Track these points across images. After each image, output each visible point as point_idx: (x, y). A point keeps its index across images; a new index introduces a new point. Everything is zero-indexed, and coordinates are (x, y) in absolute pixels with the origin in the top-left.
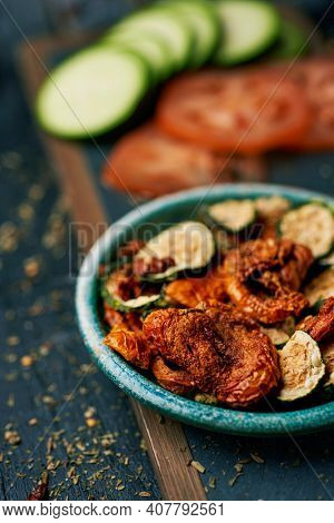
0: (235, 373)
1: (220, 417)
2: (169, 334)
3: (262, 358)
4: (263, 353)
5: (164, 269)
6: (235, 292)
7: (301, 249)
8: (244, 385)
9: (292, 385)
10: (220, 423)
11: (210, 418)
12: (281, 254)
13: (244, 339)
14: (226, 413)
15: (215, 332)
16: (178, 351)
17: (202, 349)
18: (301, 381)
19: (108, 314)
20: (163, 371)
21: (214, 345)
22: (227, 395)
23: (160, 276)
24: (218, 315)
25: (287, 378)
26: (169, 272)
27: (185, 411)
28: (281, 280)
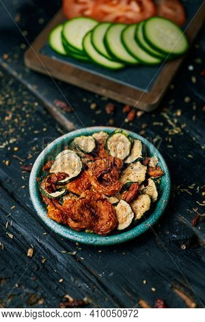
0: (100, 222)
1: (96, 241)
2: (73, 210)
3: (110, 215)
4: (110, 213)
5: (64, 178)
6: (94, 184)
7: (118, 161)
8: (104, 227)
9: (122, 223)
10: (96, 243)
11: (92, 242)
12: (110, 165)
13: (102, 206)
14: (98, 239)
15: (90, 206)
16: (77, 216)
17: (87, 215)
18: (126, 221)
19: (44, 199)
20: (72, 223)
21: (91, 211)
22: (98, 232)
23: (63, 181)
24: (91, 198)
25: (120, 220)
26: (67, 179)
27: (83, 240)
28: (111, 176)
